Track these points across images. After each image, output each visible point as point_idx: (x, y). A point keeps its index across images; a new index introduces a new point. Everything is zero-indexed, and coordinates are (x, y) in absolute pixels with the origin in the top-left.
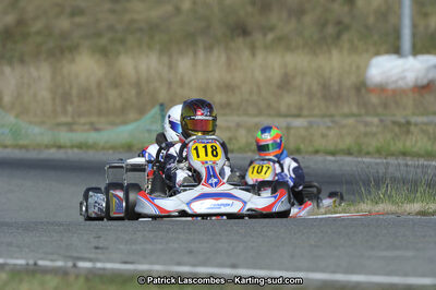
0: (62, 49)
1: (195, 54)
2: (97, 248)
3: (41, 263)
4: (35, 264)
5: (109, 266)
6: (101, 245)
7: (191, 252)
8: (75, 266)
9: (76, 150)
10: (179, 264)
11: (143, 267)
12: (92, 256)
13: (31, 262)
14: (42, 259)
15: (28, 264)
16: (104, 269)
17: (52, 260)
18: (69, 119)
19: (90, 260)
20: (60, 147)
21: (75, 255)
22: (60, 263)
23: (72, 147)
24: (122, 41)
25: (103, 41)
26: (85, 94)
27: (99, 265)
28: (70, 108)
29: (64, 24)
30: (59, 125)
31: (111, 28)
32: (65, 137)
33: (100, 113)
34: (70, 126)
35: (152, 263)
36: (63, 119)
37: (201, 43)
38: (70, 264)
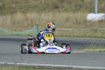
0: (13, 12)
1: (45, 13)
2: (21, 60)
3: (8, 63)
4: (6, 63)
5: (24, 64)
6: (22, 59)
7: (44, 61)
8: (16, 64)
9: (16, 36)
10: (41, 63)
11: (32, 64)
12: (20, 62)
13: (5, 63)
14: (8, 62)
15: (5, 64)
16: (23, 65)
17: (10, 63)
18: (15, 29)
19: (20, 63)
20: (13, 35)
21: (16, 61)
22: (12, 63)
23: (16, 35)
24: (28, 10)
25: (23, 10)
26: (19, 23)
27: (22, 64)
28: (15, 26)
29: (14, 5)
30: (12, 30)
31: (25, 6)
32: (14, 33)
33: (22, 27)
34: (15, 30)
35: (34, 63)
36: (13, 28)
37: (47, 10)
38: (15, 63)
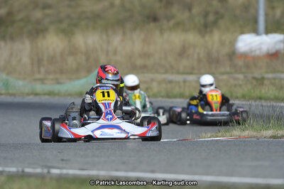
0: (37, 31)
1: (124, 33)
2: (62, 160)
3: (27, 170)
4: (23, 171)
5: (71, 172)
6: (65, 158)
7: (124, 163)
8: (49, 172)
9: (47, 97)
10: (117, 170)
11: (93, 173)
14: (28, 167)
15: (18, 171)
16: (67, 174)
17: (34, 168)
18: (42, 76)
19: (58, 168)
20: (36, 94)
21: (49, 164)
22: (39, 170)
23: (45, 94)
24: (76, 25)
25: (64, 25)
26: (52, 60)
27: (65, 171)
28: (42, 70)
29: (38, 14)
30: (36, 80)
31: (68, 17)
32: (39, 87)
33: (62, 72)
34: (42, 81)
35: (98, 170)
36: (38, 76)
37: (128, 26)
38: (45, 171)
